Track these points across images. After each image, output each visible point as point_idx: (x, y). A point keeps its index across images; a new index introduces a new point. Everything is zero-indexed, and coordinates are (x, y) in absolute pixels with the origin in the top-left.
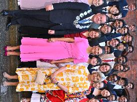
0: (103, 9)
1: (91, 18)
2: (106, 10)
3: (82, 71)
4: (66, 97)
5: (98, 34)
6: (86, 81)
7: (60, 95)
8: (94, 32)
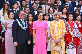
0: (15, 12)
1: (21, 20)
2: (15, 11)
3: (53, 25)
4: (68, 34)
5: (30, 15)
6: (59, 22)
7: (67, 37)
8: (29, 18)
